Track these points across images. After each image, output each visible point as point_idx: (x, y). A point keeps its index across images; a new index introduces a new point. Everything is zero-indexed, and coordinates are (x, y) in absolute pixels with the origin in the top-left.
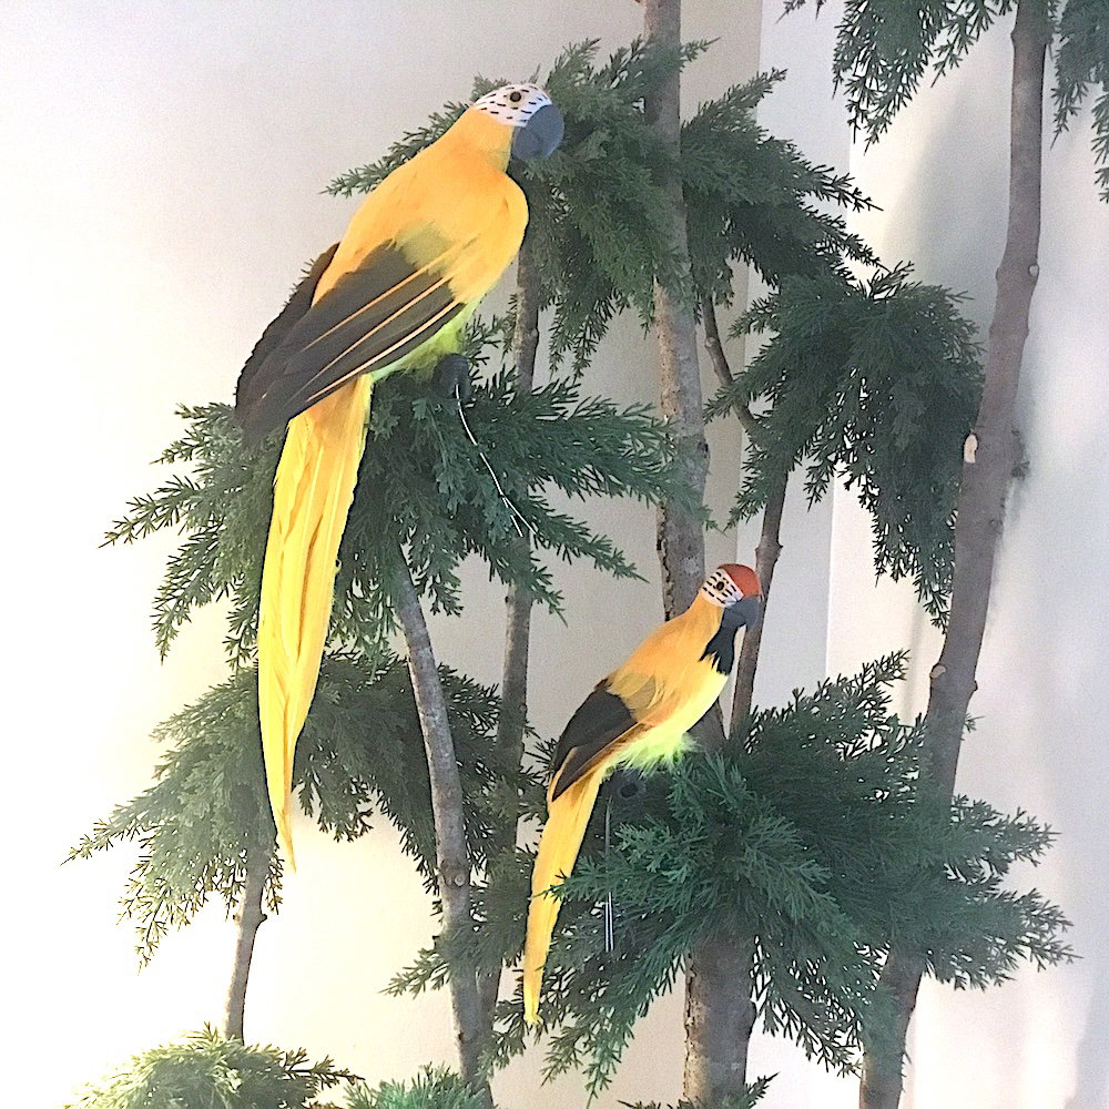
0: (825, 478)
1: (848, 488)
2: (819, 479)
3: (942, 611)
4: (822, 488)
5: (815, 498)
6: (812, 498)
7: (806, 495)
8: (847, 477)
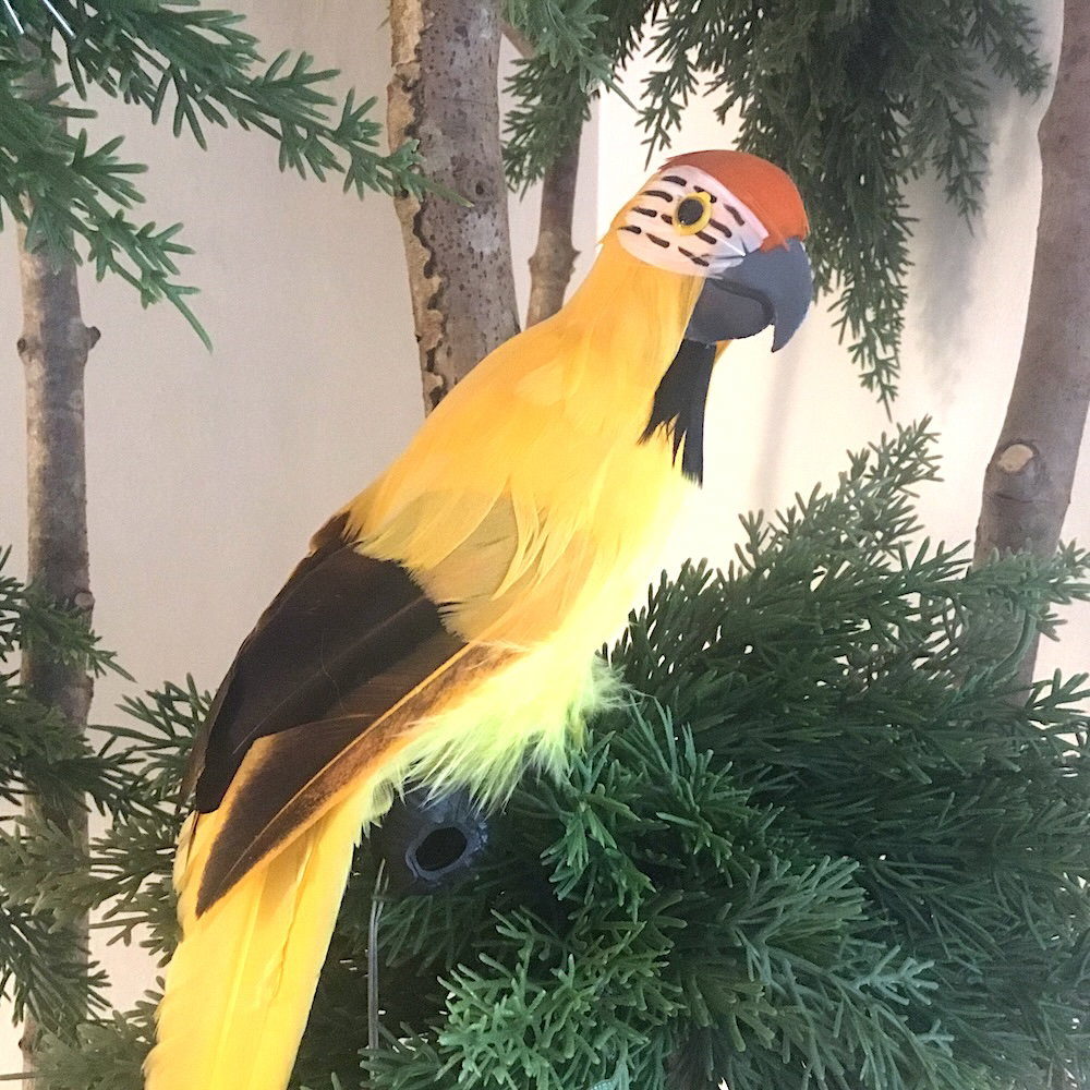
0: (677, 99)
1: (722, 118)
2: (667, 102)
3: (881, 355)
4: (676, 117)
5: (659, 138)
6: (653, 140)
7: (642, 133)
8: (722, 94)
